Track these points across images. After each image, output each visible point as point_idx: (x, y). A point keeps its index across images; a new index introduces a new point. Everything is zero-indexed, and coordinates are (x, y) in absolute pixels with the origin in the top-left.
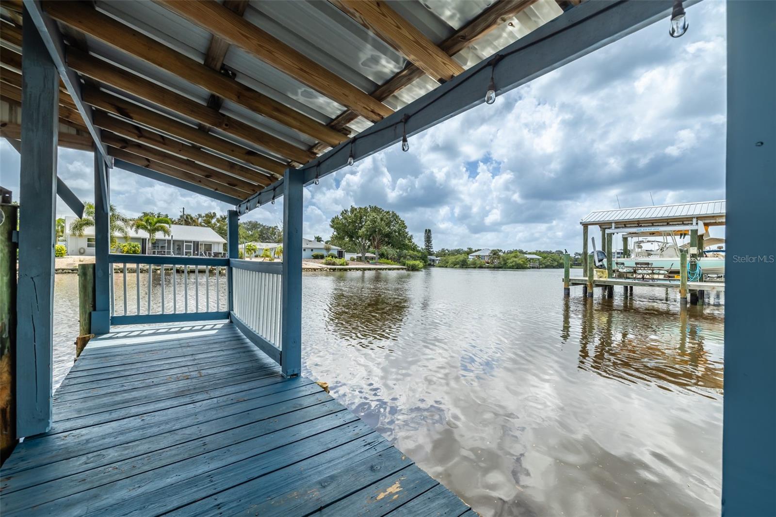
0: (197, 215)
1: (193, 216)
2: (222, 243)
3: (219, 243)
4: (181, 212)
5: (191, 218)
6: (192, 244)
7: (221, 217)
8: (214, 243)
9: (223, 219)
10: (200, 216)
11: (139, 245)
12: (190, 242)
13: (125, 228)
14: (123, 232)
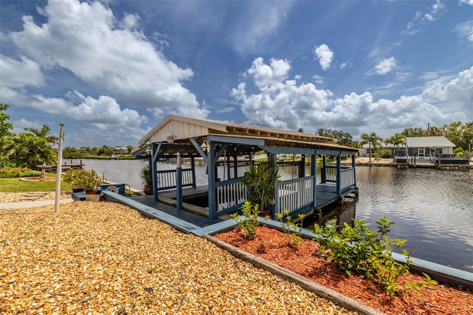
0: (443, 125)
1: (438, 127)
2: (451, 147)
3: (448, 147)
4: (427, 126)
5: (436, 129)
6: (424, 149)
7: (467, 124)
8: (444, 147)
9: (468, 125)
10: (446, 126)
11: (390, 152)
12: (423, 148)
13: (381, 144)
14: (380, 145)
